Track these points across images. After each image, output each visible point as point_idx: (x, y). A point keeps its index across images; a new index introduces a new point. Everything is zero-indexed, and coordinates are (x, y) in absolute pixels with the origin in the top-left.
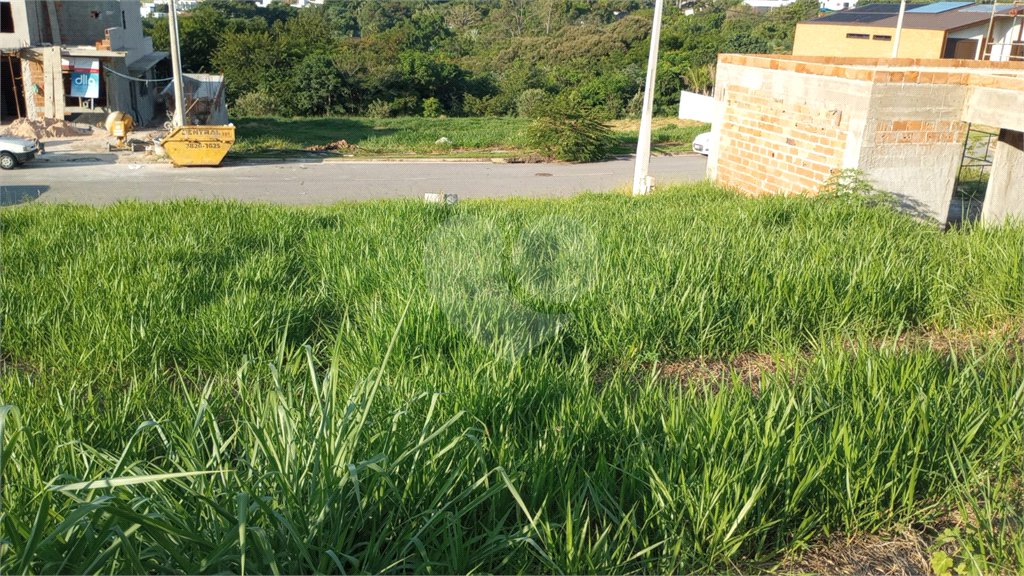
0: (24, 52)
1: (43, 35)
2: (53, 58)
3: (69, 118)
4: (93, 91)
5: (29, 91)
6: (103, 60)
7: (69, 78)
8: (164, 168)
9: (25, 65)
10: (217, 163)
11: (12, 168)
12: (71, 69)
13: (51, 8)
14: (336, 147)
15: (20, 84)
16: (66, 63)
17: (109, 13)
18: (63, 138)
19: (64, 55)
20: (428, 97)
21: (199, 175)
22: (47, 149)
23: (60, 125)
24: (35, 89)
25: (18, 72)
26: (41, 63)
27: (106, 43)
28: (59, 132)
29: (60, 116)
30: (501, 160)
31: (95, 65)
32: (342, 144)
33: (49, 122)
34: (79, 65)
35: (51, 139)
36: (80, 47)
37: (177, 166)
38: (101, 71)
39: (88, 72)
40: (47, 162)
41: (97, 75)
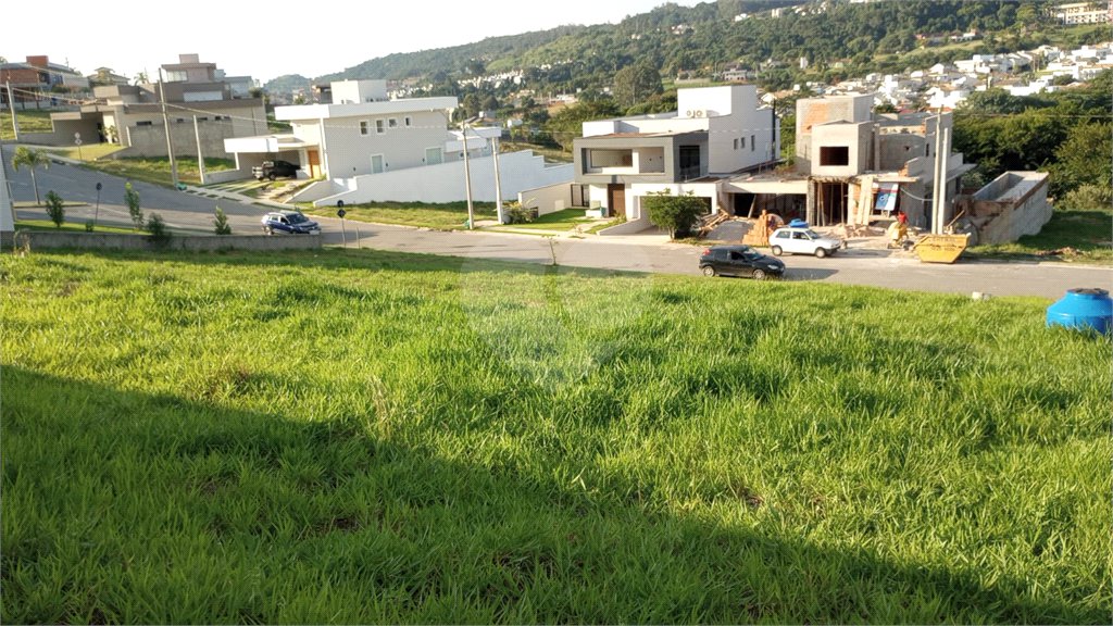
0: (852, 179)
1: (869, 165)
2: (868, 183)
3: (872, 224)
4: (890, 204)
5: (851, 203)
6: (901, 184)
7: (877, 196)
9: (851, 188)
10: (951, 261)
11: (823, 257)
12: (879, 190)
13: (877, 146)
14: (1061, 253)
15: (846, 200)
16: (876, 186)
17: (916, 147)
18: (864, 238)
19: (875, 181)
21: (933, 270)
22: (849, 245)
23: (864, 229)
24: (854, 203)
25: (846, 192)
26: (860, 185)
27: (905, 171)
28: (862, 233)
29: (866, 223)
31: (895, 187)
32: (1067, 250)
33: (858, 226)
34: (884, 188)
35: (856, 238)
36: (890, 174)
37: (923, 262)
38: (899, 191)
39: (889, 192)
40: (845, 255)
41: (895, 194)
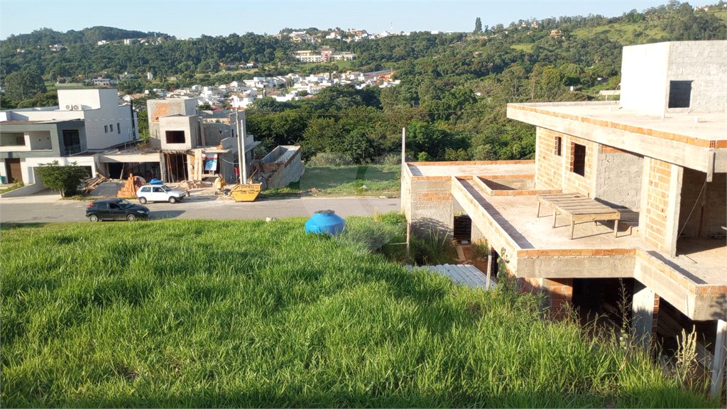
0: (188, 152)
1: (198, 143)
2: (198, 153)
3: (204, 179)
4: (214, 168)
5: (189, 167)
6: (219, 154)
7: (205, 162)
8: (232, 202)
9: (188, 157)
10: (252, 200)
11: (174, 203)
12: (206, 158)
13: (202, 130)
14: (311, 191)
15: (186, 165)
16: (204, 155)
17: (225, 131)
18: (200, 189)
19: (203, 152)
20: (421, 151)
21: (243, 206)
22: (191, 194)
23: (199, 183)
24: (192, 167)
25: (186, 160)
26: (194, 156)
27: (221, 146)
28: (198, 186)
29: (200, 179)
30: (384, 197)
31: (216, 156)
32: (314, 190)
33: (195, 182)
34: (209, 157)
35: (195, 189)
36: (212, 148)
37: (236, 201)
38: (218, 158)
39: (212, 159)
40: (189, 200)
41: (216, 161)
